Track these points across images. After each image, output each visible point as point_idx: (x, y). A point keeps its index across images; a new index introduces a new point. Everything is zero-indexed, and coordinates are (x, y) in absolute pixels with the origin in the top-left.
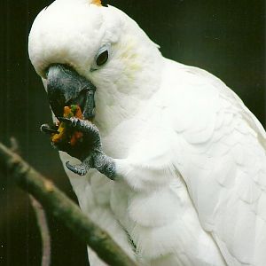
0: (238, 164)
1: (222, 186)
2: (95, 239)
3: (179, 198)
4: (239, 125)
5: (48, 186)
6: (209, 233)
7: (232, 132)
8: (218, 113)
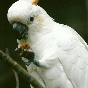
0: (79, 57)
1: (73, 64)
2: (31, 81)
3: (60, 69)
4: (79, 43)
5: (16, 63)
6: (70, 79)
7: (76, 46)
8: (72, 40)
